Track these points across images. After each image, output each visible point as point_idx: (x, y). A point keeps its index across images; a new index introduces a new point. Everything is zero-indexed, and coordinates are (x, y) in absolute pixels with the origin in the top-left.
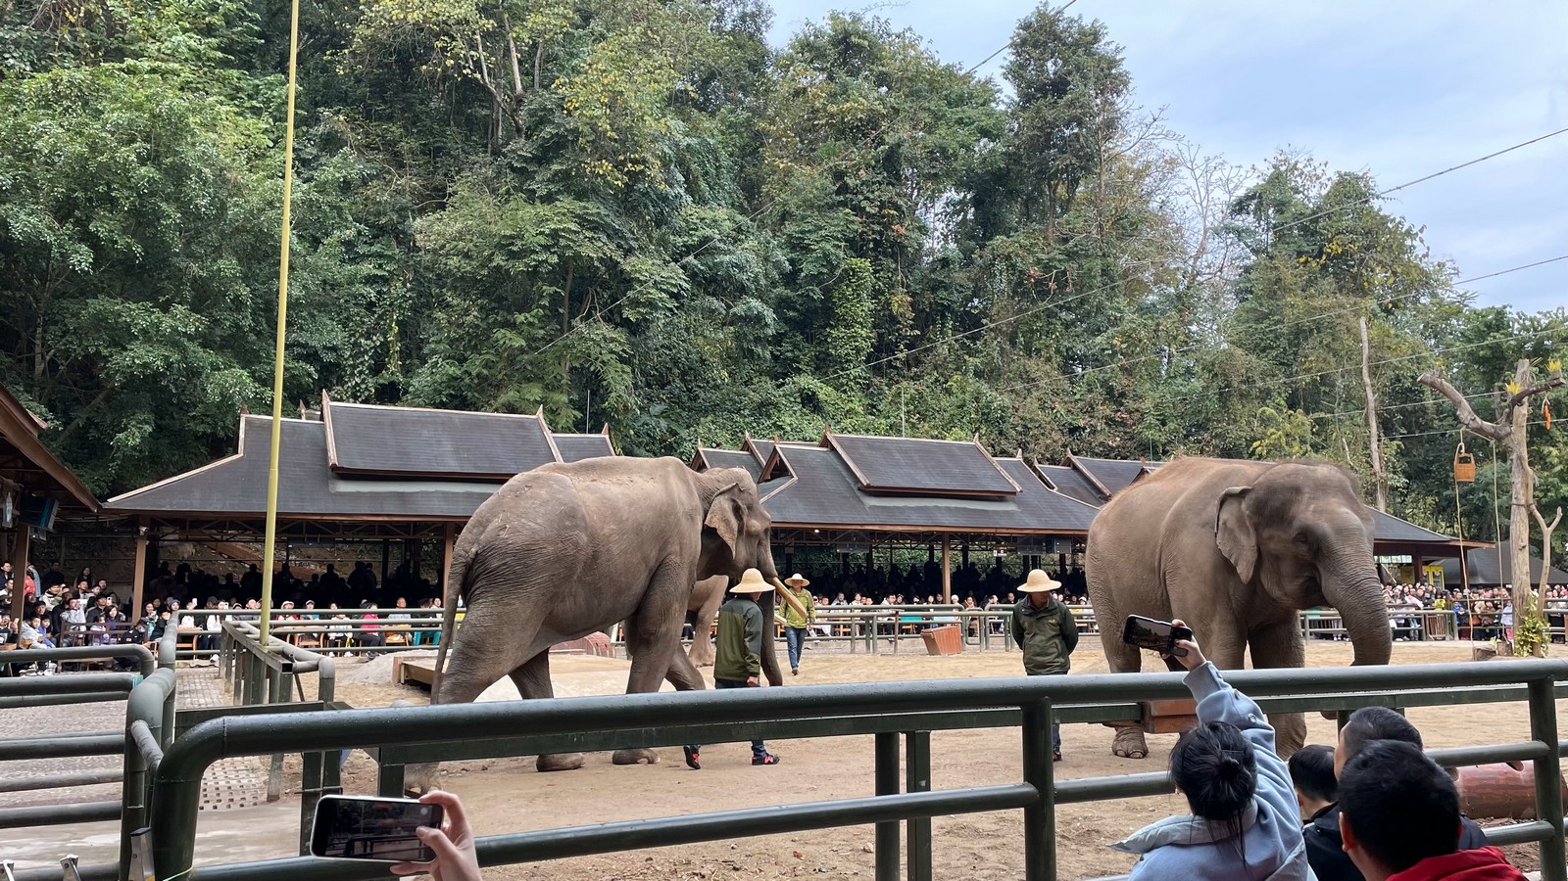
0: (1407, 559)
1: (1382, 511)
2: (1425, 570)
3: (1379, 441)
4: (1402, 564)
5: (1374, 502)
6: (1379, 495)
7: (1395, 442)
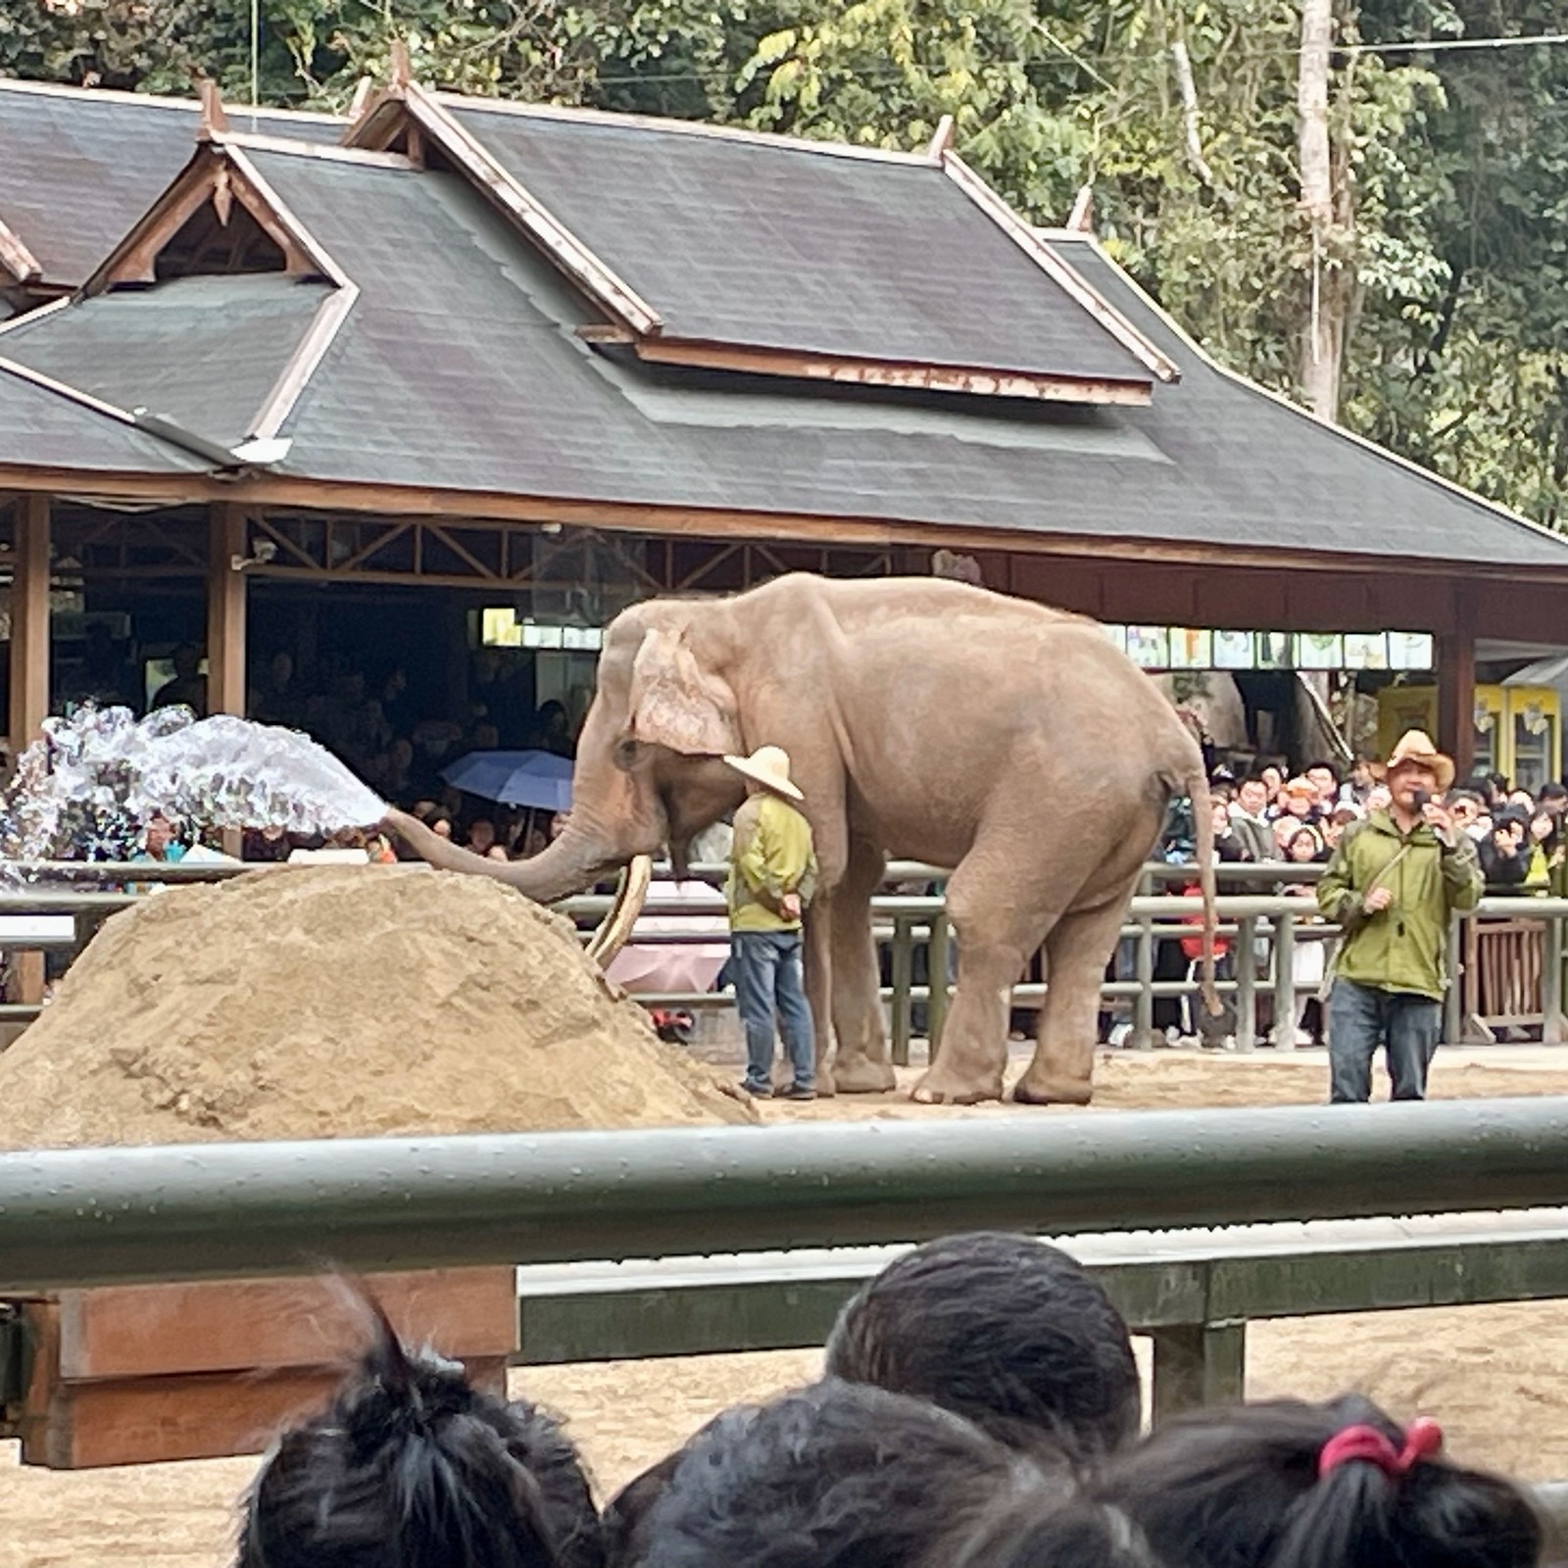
0: (1412, 652)
1: (1325, 414)
2: (1488, 705)
3: (1338, 62)
4: (1388, 675)
5: (1291, 369)
6: (1317, 337)
7: (1409, 75)
